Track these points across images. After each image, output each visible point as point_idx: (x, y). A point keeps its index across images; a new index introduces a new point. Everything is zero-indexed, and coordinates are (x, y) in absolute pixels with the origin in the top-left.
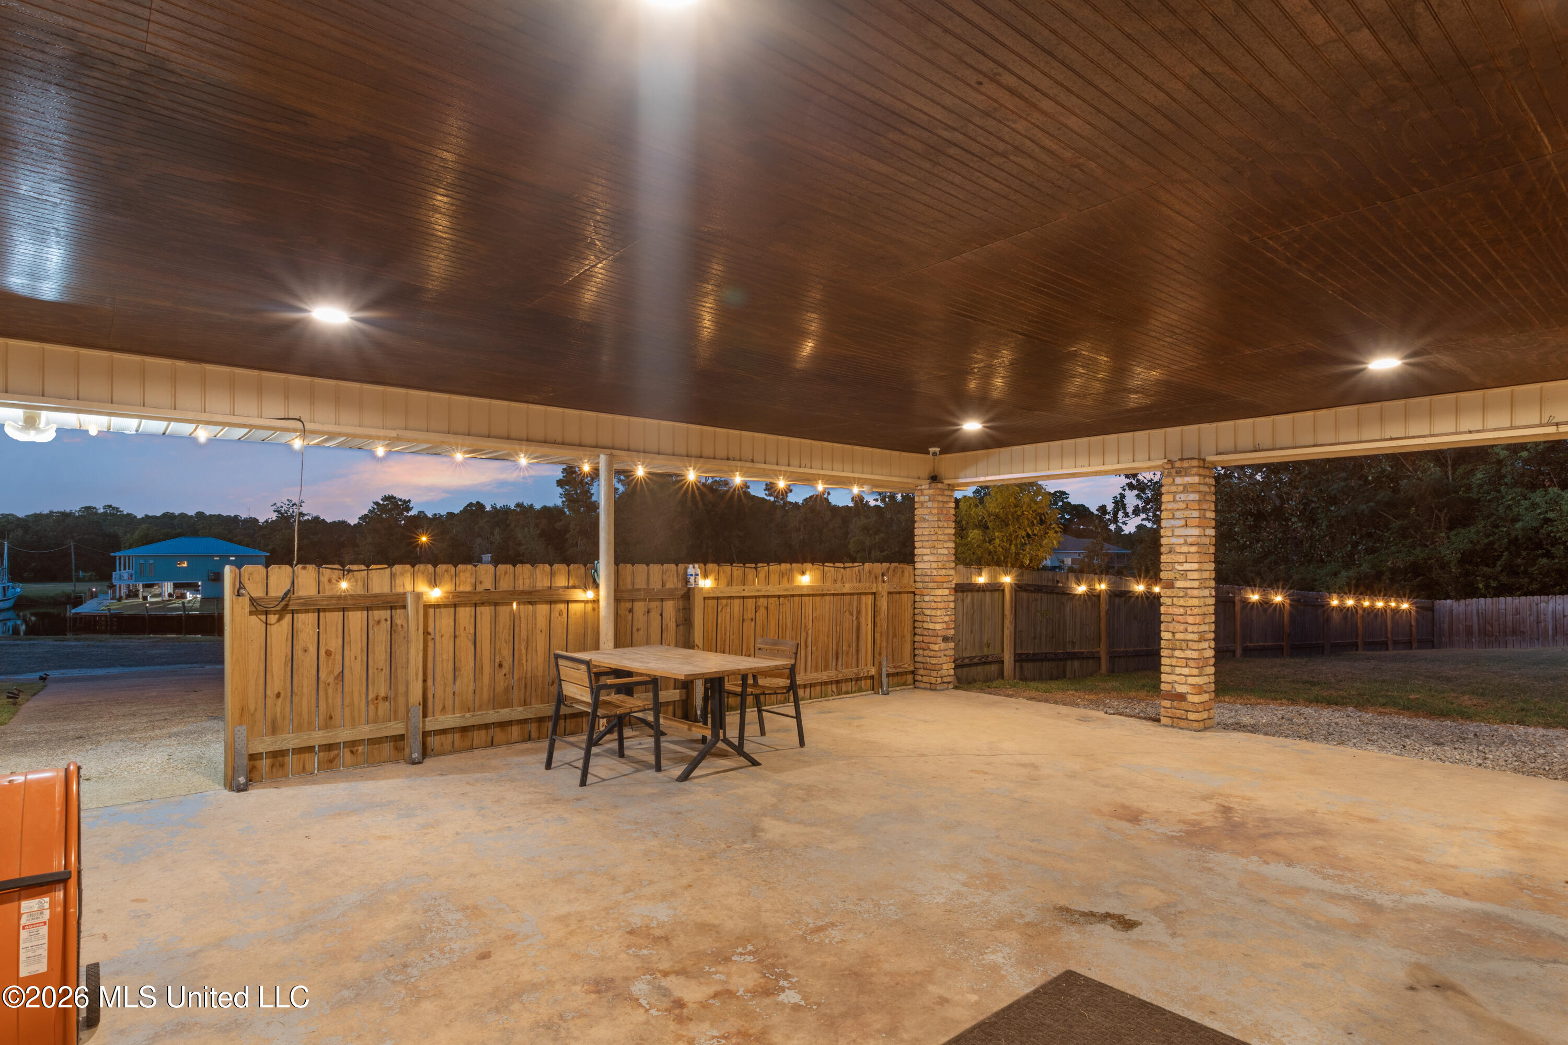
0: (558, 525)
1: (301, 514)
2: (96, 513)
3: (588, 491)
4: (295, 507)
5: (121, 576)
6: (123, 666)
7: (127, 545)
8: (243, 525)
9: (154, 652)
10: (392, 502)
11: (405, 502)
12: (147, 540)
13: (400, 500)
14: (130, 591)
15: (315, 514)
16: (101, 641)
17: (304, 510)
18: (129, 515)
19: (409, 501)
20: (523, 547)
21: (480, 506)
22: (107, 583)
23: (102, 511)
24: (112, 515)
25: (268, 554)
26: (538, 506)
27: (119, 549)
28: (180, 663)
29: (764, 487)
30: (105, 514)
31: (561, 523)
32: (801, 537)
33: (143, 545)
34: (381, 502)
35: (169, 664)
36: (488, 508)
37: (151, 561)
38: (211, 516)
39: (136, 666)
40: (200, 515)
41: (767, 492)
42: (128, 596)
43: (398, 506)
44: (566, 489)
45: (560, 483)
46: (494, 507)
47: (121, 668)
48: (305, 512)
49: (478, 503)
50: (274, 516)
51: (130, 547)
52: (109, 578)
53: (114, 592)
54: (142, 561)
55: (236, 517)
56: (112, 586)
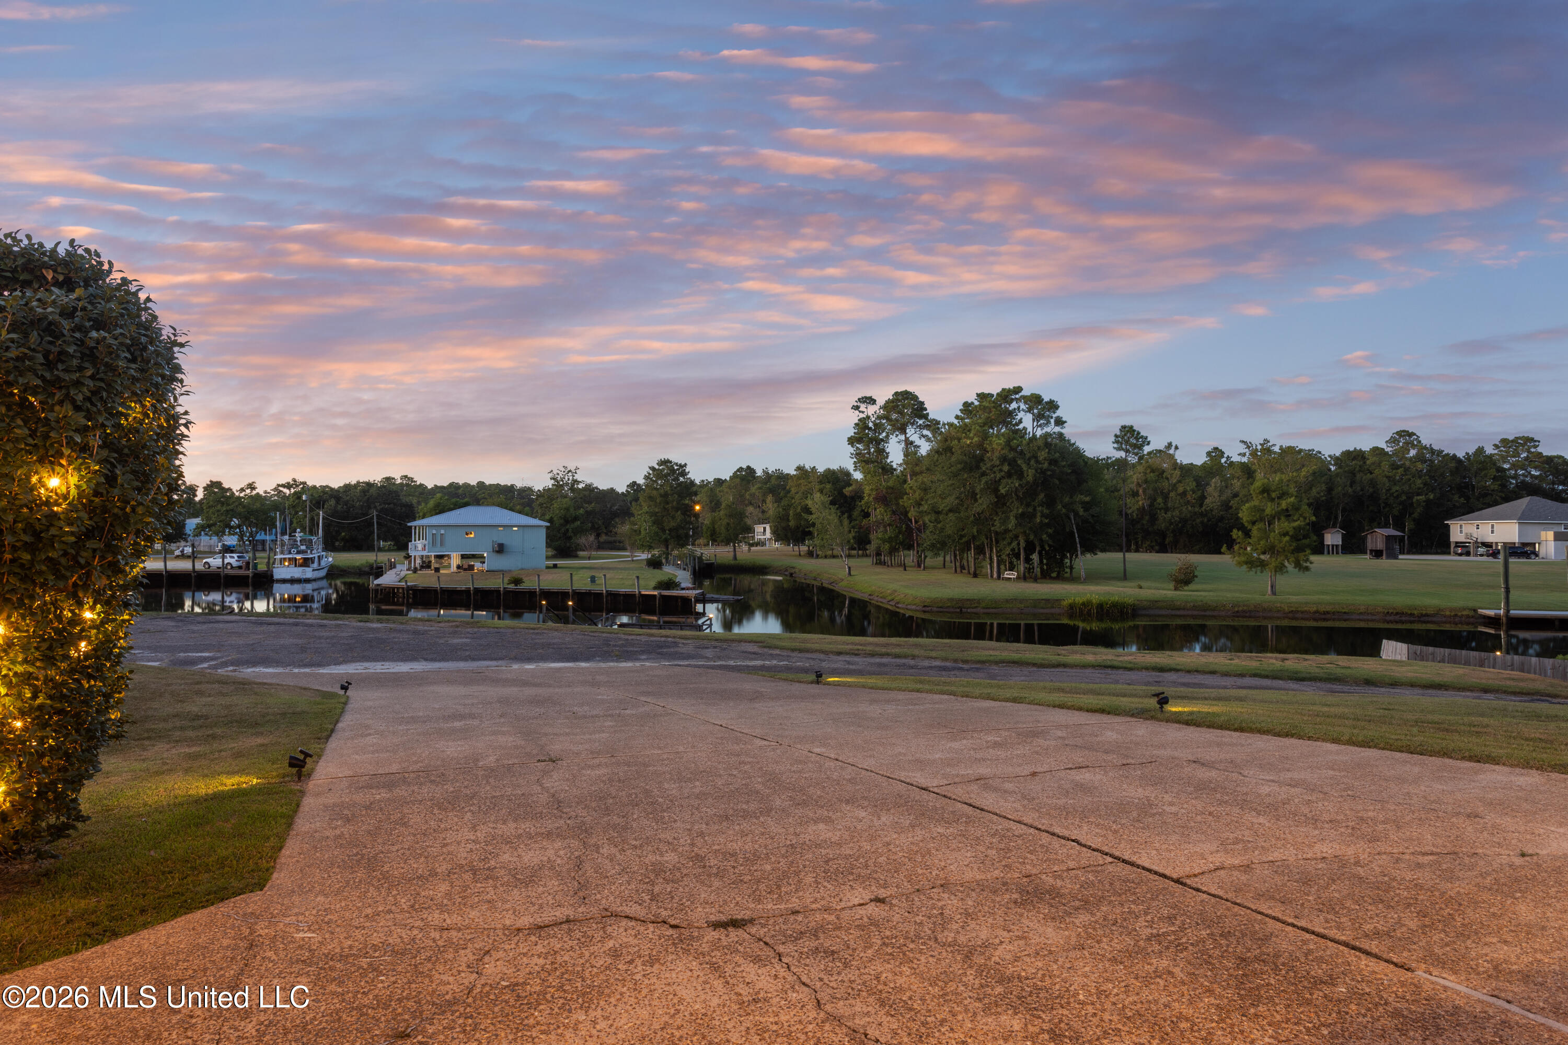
0: (847, 491)
1: (576, 482)
2: (394, 484)
3: (884, 450)
4: (570, 474)
5: (416, 547)
6: (426, 660)
7: (421, 514)
8: (518, 494)
9: (456, 641)
10: (667, 466)
11: (681, 466)
12: (440, 509)
13: (676, 464)
14: (423, 562)
15: (589, 481)
16: (402, 623)
17: (578, 477)
18: (421, 485)
19: (685, 465)
20: (814, 516)
21: (750, 471)
22: (403, 554)
23: (399, 481)
24: (407, 485)
25: (548, 524)
26: (821, 469)
27: (414, 519)
28: (485, 659)
29: (1113, 439)
30: (401, 484)
31: (850, 488)
32: (1140, 503)
33: (437, 514)
34: (657, 467)
35: (473, 659)
36: (759, 473)
37: (442, 532)
38: (490, 485)
39: (440, 661)
40: (481, 484)
41: (1116, 445)
42: (422, 567)
43: (673, 471)
44: (857, 448)
45: (851, 441)
46: (765, 472)
47: (424, 663)
48: (579, 479)
49: (749, 467)
50: (550, 484)
51: (423, 517)
52: (405, 547)
53: (410, 563)
54: (434, 532)
55: (512, 486)
56: (408, 557)
